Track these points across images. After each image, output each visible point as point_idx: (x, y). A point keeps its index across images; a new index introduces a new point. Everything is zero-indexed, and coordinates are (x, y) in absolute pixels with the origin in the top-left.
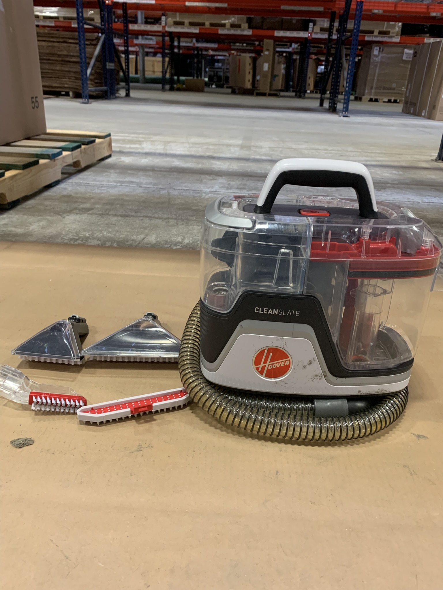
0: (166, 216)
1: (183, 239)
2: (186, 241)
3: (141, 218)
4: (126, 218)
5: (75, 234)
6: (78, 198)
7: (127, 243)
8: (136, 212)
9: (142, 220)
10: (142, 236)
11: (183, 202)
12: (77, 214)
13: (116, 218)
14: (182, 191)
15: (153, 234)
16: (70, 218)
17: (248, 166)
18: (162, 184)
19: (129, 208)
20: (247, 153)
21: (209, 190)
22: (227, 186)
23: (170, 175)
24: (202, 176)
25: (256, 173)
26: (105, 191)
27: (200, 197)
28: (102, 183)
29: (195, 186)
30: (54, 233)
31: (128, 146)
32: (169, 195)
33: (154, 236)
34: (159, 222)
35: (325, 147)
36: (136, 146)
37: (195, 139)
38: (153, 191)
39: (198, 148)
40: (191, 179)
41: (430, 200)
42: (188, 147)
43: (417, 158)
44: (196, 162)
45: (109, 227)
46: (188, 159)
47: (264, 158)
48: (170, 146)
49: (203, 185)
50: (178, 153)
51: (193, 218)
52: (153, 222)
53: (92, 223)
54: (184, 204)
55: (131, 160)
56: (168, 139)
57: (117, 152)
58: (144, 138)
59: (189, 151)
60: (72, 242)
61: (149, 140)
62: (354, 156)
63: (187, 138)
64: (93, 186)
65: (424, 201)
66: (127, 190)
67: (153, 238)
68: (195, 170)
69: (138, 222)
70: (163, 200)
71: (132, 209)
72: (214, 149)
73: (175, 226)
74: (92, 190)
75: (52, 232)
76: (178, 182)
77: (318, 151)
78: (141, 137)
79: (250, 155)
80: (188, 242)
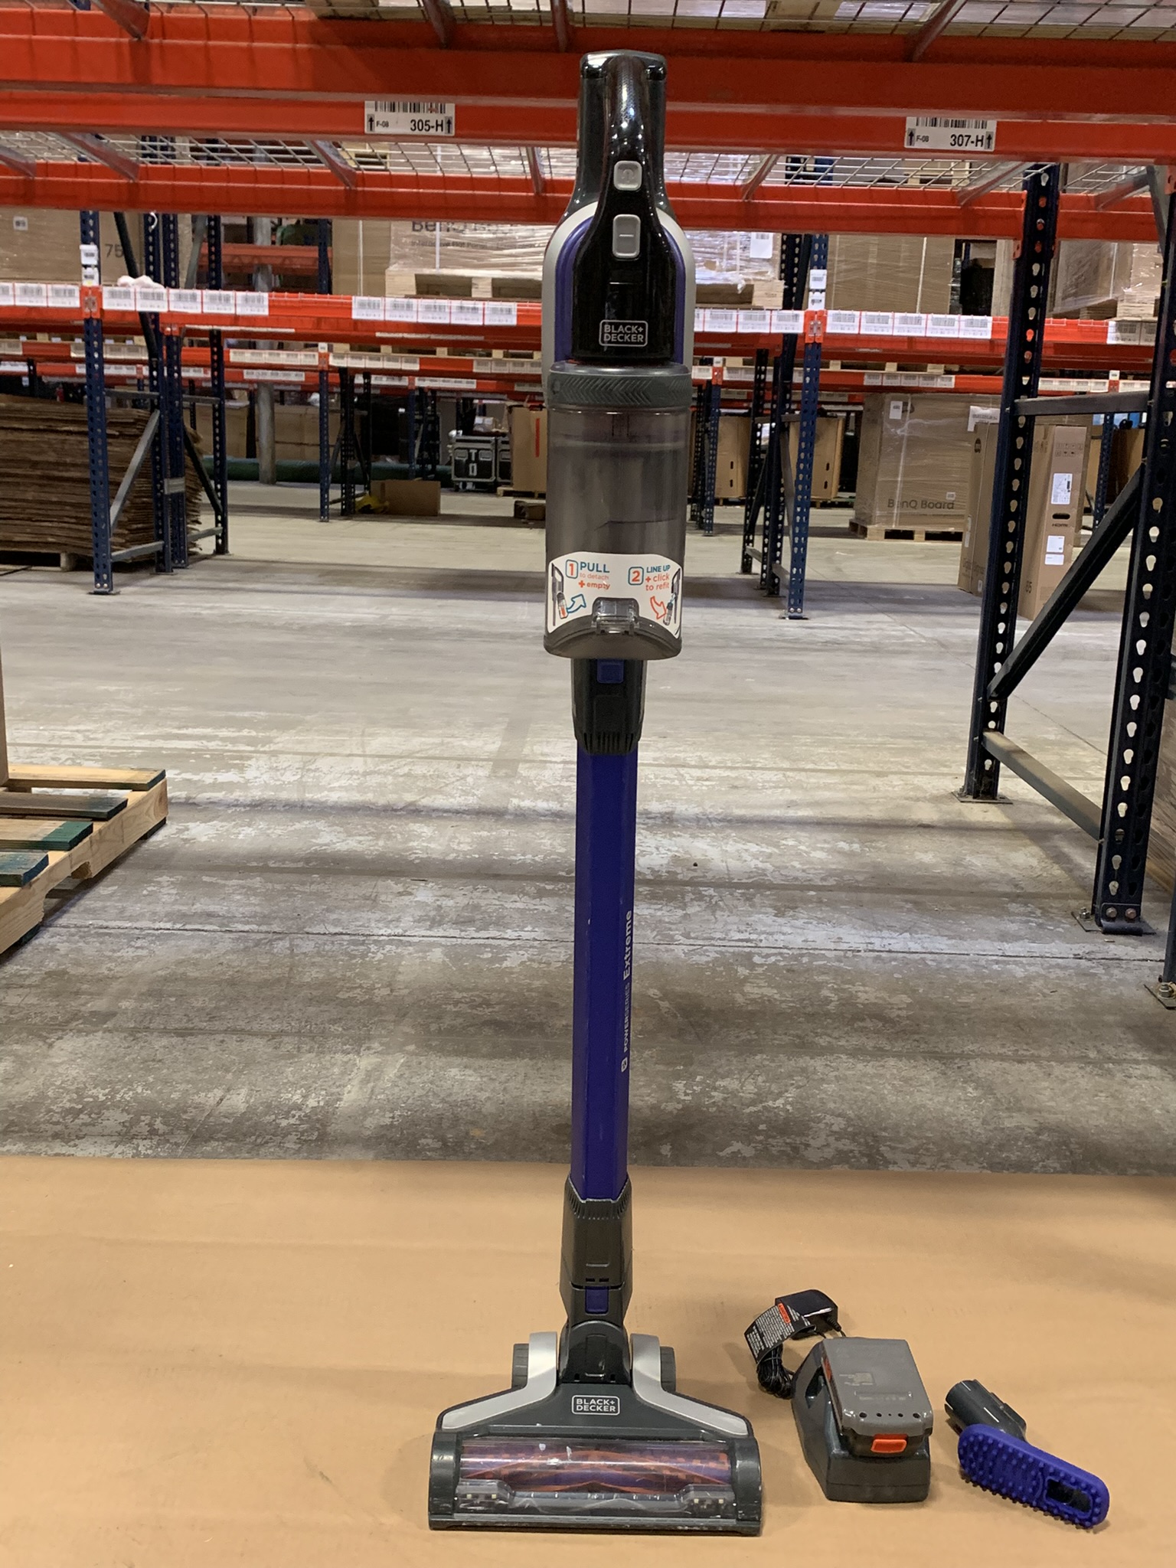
0: (277, 1026)
1: (305, 1097)
2: (312, 1102)
3: (220, 1037)
4: (189, 1039)
5: (75, 1096)
6: (82, 978)
7: (184, 1116)
8: (212, 1019)
9: (222, 1041)
10: (218, 1093)
11: (321, 976)
12: (80, 1031)
13: (164, 1041)
14: (326, 937)
15: (243, 1084)
16: (64, 1046)
17: (497, 839)
18: (281, 919)
19: (198, 1004)
20: (505, 786)
21: (389, 931)
22: (433, 913)
23: (303, 884)
24: (380, 883)
25: (511, 863)
26: (145, 952)
27: (363, 956)
28: (138, 925)
29: (357, 919)
30: (31, 1094)
31: (208, 778)
32: (292, 954)
33: (244, 1091)
34: (259, 1045)
35: (704, 755)
36: (231, 776)
37: (384, 741)
38: (258, 943)
39: (385, 774)
40: (351, 897)
41: (886, 942)
42: (361, 771)
43: (917, 788)
44: (373, 830)
45: (149, 1070)
46: (355, 820)
47: (542, 805)
48: (317, 770)
49: (377, 915)
50: (334, 797)
51: (337, 1028)
52: (245, 1046)
53: (113, 1060)
54: (322, 984)
55: (212, 832)
56: (315, 742)
57: (180, 804)
58: (251, 741)
59: (361, 788)
60: (69, 1119)
61: (266, 748)
62: (764, 787)
63: (363, 735)
64: (118, 936)
65: (870, 947)
66: (195, 945)
67: (240, 1097)
68: (366, 862)
69: (212, 1049)
70: (277, 972)
71: (203, 1009)
72: (424, 776)
73: (293, 1056)
74: (114, 951)
75: (27, 1093)
76: (318, 909)
77: (682, 771)
78: (245, 737)
79: (510, 795)
80: (316, 1104)
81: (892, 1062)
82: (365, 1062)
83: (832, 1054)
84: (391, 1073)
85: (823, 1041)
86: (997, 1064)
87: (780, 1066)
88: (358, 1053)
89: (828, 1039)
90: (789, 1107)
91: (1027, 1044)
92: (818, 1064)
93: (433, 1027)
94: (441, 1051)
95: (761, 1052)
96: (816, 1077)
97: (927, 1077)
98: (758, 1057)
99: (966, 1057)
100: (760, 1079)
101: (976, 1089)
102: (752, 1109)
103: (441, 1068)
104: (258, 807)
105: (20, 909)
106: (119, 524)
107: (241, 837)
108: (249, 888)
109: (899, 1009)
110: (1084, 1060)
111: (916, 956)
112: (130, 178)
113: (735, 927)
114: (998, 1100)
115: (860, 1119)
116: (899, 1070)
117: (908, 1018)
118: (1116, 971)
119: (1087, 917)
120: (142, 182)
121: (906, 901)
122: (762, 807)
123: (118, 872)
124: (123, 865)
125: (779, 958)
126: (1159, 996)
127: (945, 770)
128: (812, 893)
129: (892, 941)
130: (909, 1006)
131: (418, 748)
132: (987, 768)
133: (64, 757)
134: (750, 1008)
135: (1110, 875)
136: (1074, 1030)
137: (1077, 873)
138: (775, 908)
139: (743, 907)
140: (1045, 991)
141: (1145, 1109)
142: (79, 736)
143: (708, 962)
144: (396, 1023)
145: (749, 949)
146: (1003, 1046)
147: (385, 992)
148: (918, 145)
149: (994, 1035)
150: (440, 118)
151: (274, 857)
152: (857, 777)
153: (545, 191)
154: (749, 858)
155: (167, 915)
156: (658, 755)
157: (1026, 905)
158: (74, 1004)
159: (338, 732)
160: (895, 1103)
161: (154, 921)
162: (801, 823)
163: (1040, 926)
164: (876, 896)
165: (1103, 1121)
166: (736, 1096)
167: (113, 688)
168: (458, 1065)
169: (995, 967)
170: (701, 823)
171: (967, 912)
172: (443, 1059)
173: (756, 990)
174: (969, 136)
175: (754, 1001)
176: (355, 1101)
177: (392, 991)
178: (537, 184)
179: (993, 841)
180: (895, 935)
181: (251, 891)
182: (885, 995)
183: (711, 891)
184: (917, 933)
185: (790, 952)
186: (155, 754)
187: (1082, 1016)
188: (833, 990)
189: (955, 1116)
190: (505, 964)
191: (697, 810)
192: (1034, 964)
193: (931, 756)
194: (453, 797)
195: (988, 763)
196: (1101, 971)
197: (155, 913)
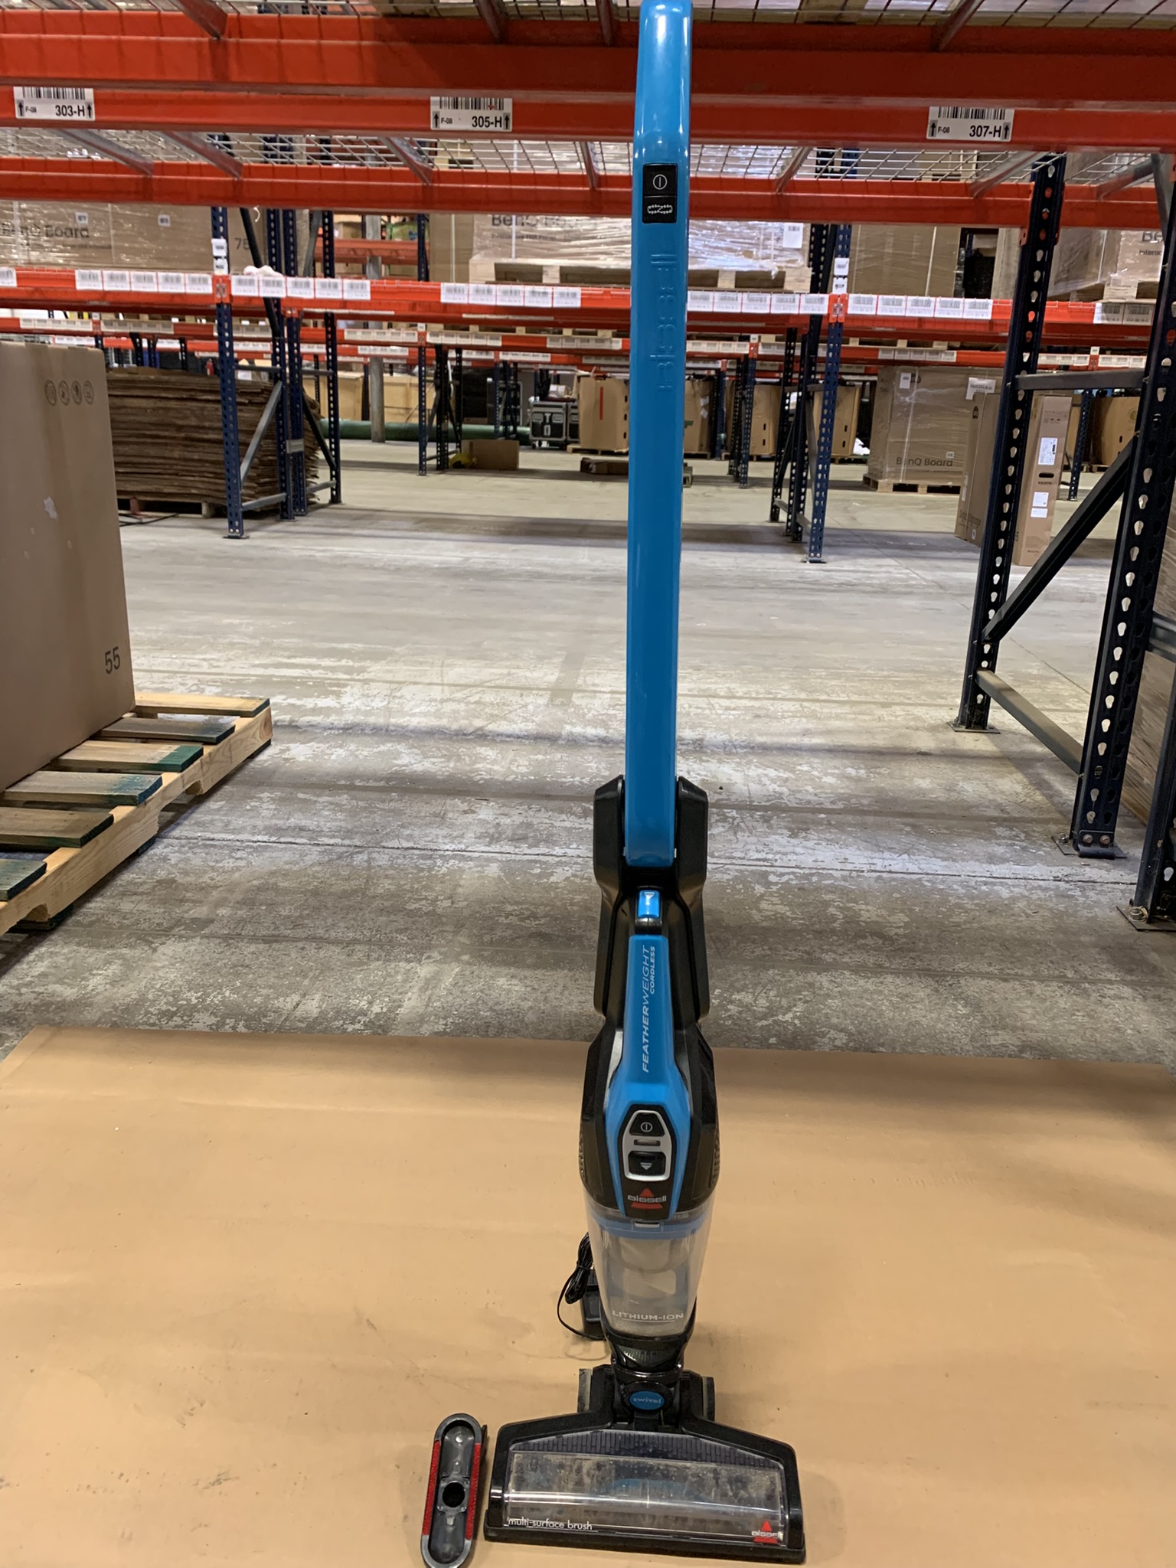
0: (351, 935)
1: (370, 1003)
2: (376, 1009)
3: (300, 945)
4: (274, 945)
5: (171, 999)
6: (187, 888)
7: (264, 1020)
8: (296, 926)
9: (303, 949)
10: (296, 998)
11: (393, 888)
12: (181, 937)
13: (253, 948)
14: (399, 852)
15: (318, 990)
16: (166, 951)
17: (551, 762)
18: (362, 833)
19: (283, 913)
20: (560, 714)
21: (454, 847)
22: (492, 831)
23: (383, 801)
24: (448, 801)
25: (562, 785)
26: (243, 863)
27: (430, 869)
28: (239, 837)
29: (426, 835)
30: (133, 996)
31: (309, 703)
32: (369, 868)
33: (318, 997)
34: (334, 953)
35: (733, 686)
36: (329, 702)
37: (462, 671)
38: (340, 857)
39: (459, 701)
40: (423, 814)
41: (886, 863)
42: (439, 698)
43: (917, 718)
44: (445, 752)
45: (237, 975)
46: (432, 743)
47: (591, 731)
48: (401, 697)
49: (444, 832)
50: (414, 722)
51: (403, 938)
52: (322, 953)
53: (208, 965)
54: (392, 896)
55: (309, 753)
56: (402, 671)
57: (284, 727)
58: (349, 670)
59: (438, 715)
60: (164, 1021)
61: (360, 677)
62: (783, 717)
63: (442, 666)
64: (222, 848)
65: (873, 868)
66: (287, 856)
67: (314, 1002)
68: (439, 781)
69: (293, 955)
70: (354, 884)
71: (289, 917)
72: (492, 704)
73: (363, 964)
74: (217, 861)
75: (129, 996)
76: (395, 825)
77: (713, 701)
78: (343, 666)
79: (563, 722)
80: (379, 1010)
81: (890, 978)
82: (425, 970)
83: (836, 970)
84: (448, 981)
85: (828, 957)
86: (985, 982)
87: (790, 981)
88: (419, 961)
89: (833, 956)
90: (797, 1022)
91: (1011, 963)
92: (824, 979)
93: (486, 938)
94: (491, 961)
95: (773, 967)
96: (822, 992)
97: (921, 994)
98: (771, 972)
99: (956, 975)
100: (772, 993)
101: (965, 1006)
102: (764, 1023)
103: (492, 977)
104: (349, 730)
105: (136, 825)
106: (248, 478)
107: (333, 757)
108: (337, 805)
109: (898, 927)
110: (1062, 979)
111: (914, 877)
112: (234, 176)
113: (753, 847)
114: (984, 1017)
115: (860, 1033)
116: (897, 987)
117: (905, 936)
118: (1091, 894)
119: (1066, 841)
120: (245, 180)
121: (906, 825)
122: (781, 734)
123: (227, 788)
124: (231, 783)
125: (792, 877)
126: (1130, 919)
127: (942, 702)
128: (823, 816)
129: (891, 862)
130: (907, 925)
131: (488, 679)
132: (979, 702)
133: (190, 682)
134: (765, 924)
135: (1088, 805)
136: (1054, 950)
137: (1056, 799)
138: (790, 829)
139: (761, 828)
140: (1028, 912)
141: (1118, 1029)
142: (205, 664)
143: (728, 880)
144: (456, 933)
145: (764, 869)
146: (990, 964)
147: (447, 903)
148: (939, 136)
149: (982, 954)
150: (499, 114)
151: (361, 777)
152: (864, 707)
153: (600, 185)
154: (768, 783)
155: (266, 828)
156: (692, 686)
157: (1012, 829)
158: (178, 911)
159: (421, 663)
160: (892, 1019)
161: (253, 834)
162: (814, 750)
163: (1024, 849)
164: (878, 819)
165: (1079, 1040)
166: (749, 1010)
167: (238, 621)
168: (506, 975)
169: (984, 888)
170: (727, 750)
171: (959, 835)
172: (494, 969)
173: (770, 907)
174: (988, 127)
175: (768, 918)
176: (413, 1008)
177: (453, 903)
178: (592, 178)
179: (984, 768)
180: (895, 856)
181: (338, 807)
182: (884, 913)
183: (734, 813)
184: (914, 854)
185: (802, 871)
186: (265, 682)
187: (1061, 936)
188: (838, 907)
189: (946, 1032)
190: (553, 879)
191: (725, 737)
192: (1018, 886)
193: (929, 688)
194: (516, 723)
195: (980, 697)
196: (1078, 893)
197: (255, 827)
